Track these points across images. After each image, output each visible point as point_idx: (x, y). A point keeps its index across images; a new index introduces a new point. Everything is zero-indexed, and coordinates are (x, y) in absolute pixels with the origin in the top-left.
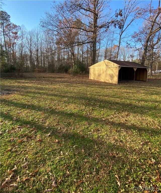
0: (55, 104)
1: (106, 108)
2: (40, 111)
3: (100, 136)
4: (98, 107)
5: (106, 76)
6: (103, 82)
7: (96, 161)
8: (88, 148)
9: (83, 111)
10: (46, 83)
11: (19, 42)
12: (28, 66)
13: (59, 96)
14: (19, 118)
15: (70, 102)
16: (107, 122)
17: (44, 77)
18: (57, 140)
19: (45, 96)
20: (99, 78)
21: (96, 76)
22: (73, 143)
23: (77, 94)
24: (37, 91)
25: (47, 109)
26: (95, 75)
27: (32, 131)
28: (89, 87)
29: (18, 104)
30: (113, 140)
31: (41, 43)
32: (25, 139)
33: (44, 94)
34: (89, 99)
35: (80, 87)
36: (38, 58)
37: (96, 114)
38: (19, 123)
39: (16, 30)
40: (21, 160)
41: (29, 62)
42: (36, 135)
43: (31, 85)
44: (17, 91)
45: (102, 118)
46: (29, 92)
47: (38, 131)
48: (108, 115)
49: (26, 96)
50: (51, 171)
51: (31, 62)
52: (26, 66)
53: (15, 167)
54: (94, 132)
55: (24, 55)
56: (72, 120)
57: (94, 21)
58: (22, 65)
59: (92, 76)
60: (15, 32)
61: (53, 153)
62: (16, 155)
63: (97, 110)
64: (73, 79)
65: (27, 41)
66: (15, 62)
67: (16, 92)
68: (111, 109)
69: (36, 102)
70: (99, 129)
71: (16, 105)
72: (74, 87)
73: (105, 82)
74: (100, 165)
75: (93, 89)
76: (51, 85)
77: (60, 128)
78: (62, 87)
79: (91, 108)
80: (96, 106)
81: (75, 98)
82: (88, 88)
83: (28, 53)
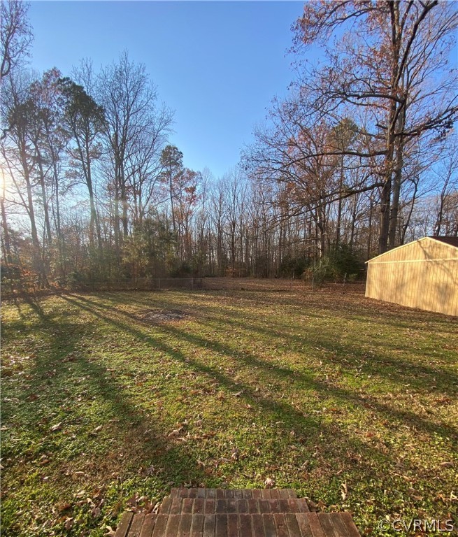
0: (257, 347)
1: (382, 374)
2: (228, 354)
3: (339, 422)
4: (358, 369)
5: (422, 291)
6: (408, 309)
7: (313, 454)
8: (304, 433)
9: (316, 371)
10: (247, 303)
11: (196, 208)
12: (214, 263)
13: (269, 333)
14: (194, 360)
15: (290, 349)
16: (368, 403)
17: (243, 289)
18: (249, 406)
19: (240, 330)
20: (398, 294)
21: (387, 289)
22: (276, 418)
23: (312, 334)
24: (226, 317)
25: (241, 353)
26: (384, 284)
27: (212, 382)
28: (353, 319)
29: (192, 337)
30: (368, 436)
31: (242, 205)
32: (201, 392)
33: (239, 325)
34: (341, 349)
35: (326, 317)
36: (233, 243)
37: (346, 382)
38: (193, 368)
39: (194, 182)
40: (194, 416)
41: (215, 253)
42: (218, 391)
43: (215, 305)
44: (192, 314)
45: (359, 393)
46: (212, 318)
47: (220, 386)
48: (380, 392)
49: (206, 325)
50: (234, 441)
51: (218, 253)
52: (210, 262)
53: (186, 422)
54: (327, 412)
55: (206, 236)
56: (286, 382)
57: (392, 119)
58: (201, 260)
59: (376, 290)
60: (191, 188)
61: (239, 420)
62: (188, 408)
63: (353, 375)
64: (314, 297)
65: (213, 204)
66: (189, 255)
67: (189, 317)
68: (395, 379)
69: (221, 339)
70: (342, 412)
71: (190, 338)
72: (310, 315)
73: (417, 310)
74: (317, 462)
75: (364, 325)
76: (256, 307)
77: (259, 391)
78: (279, 313)
79: (337, 369)
80: (355, 367)
81: (305, 342)
82: (351, 323)
83: (215, 231)
